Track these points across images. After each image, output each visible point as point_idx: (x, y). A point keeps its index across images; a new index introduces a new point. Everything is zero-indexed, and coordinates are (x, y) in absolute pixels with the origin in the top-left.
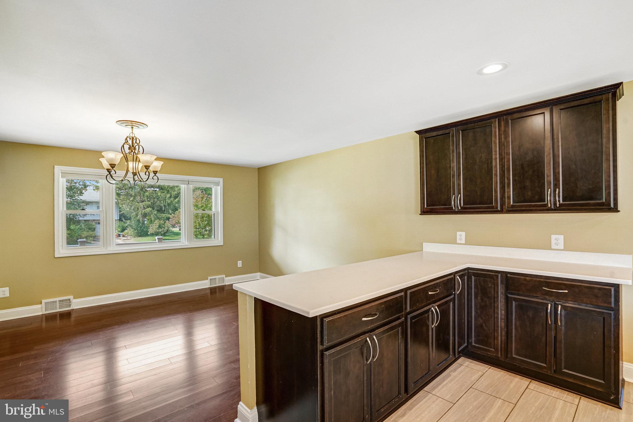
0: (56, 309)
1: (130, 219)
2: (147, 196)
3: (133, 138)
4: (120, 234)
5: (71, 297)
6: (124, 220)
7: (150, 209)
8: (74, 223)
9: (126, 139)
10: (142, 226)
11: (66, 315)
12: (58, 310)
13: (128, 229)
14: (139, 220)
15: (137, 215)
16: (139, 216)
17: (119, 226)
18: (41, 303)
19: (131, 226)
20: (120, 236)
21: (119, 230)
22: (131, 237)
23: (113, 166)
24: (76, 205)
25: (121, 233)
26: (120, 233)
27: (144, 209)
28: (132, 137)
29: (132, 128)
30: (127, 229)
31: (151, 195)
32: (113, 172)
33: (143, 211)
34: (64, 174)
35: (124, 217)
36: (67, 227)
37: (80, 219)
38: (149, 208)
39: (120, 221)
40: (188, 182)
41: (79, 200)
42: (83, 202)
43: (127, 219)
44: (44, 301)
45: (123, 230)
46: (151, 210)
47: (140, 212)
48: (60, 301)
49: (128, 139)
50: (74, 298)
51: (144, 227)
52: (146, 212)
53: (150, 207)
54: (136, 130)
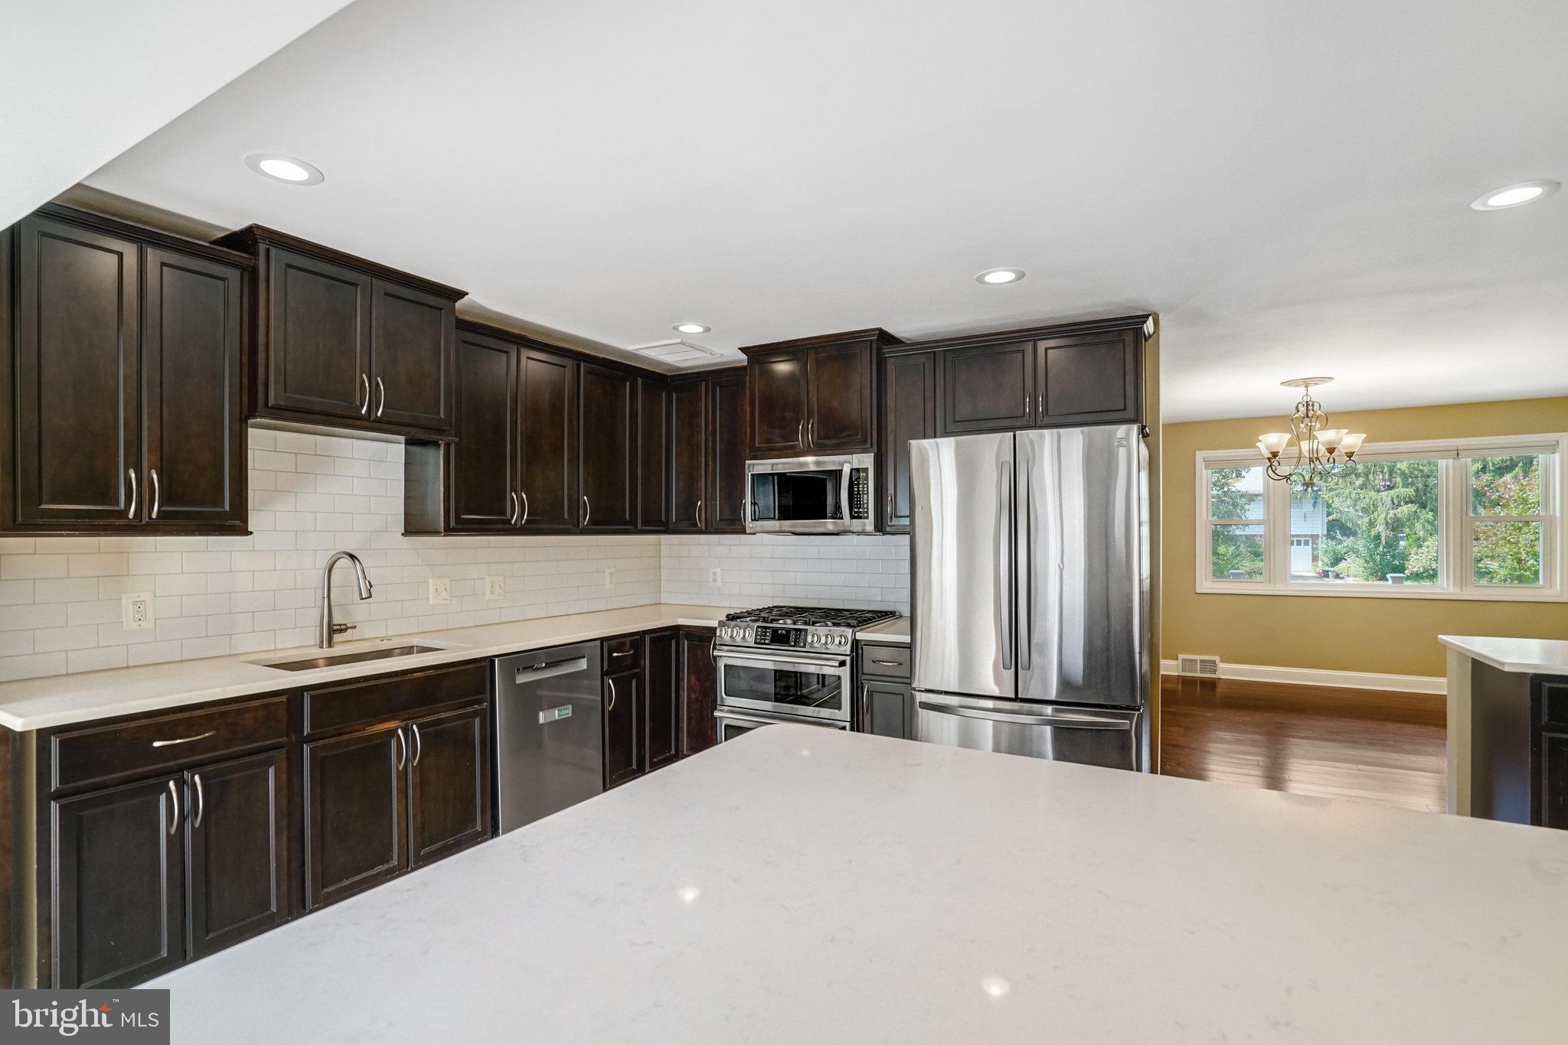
0: (1196, 672)
1: (1354, 534)
2: (1403, 474)
3: (1308, 405)
4: (1328, 571)
5: (1217, 658)
6: (1339, 537)
7: (1412, 507)
8: (1225, 542)
9: (1297, 407)
10: (1389, 552)
11: (1210, 685)
12: (1198, 674)
13: (1349, 560)
14: (1378, 537)
15: (1372, 524)
16: (1380, 528)
17: (1326, 551)
18: (1177, 659)
19: (1356, 552)
20: (1328, 576)
21: (1326, 560)
22: (1356, 578)
23: (1275, 455)
24: (1228, 503)
25: (1332, 569)
26: (1327, 568)
27: (1393, 509)
28: (1307, 402)
29: (1307, 387)
30: (1345, 559)
31: (1416, 469)
32: (1276, 464)
33: (1391, 512)
34: (1208, 463)
35: (1340, 528)
36: (1210, 547)
37: (1238, 532)
38: (1410, 505)
39: (1327, 539)
40: (1458, 454)
41: (1234, 492)
42: (1243, 496)
43: (1347, 531)
44: (1181, 656)
45: (1337, 560)
46: (1414, 509)
47: (1383, 516)
48: (1202, 661)
49: (1300, 405)
50: (1222, 661)
51: (1393, 557)
52: (1399, 515)
53: (1412, 502)
54: (1312, 390)
